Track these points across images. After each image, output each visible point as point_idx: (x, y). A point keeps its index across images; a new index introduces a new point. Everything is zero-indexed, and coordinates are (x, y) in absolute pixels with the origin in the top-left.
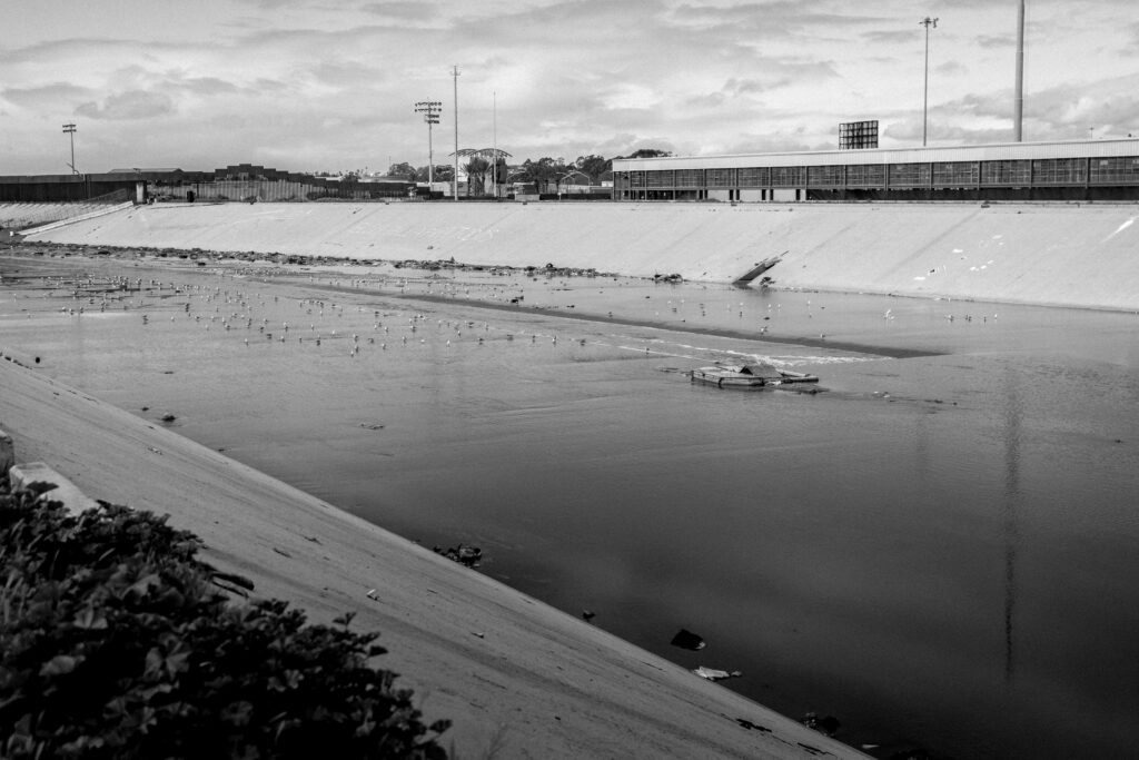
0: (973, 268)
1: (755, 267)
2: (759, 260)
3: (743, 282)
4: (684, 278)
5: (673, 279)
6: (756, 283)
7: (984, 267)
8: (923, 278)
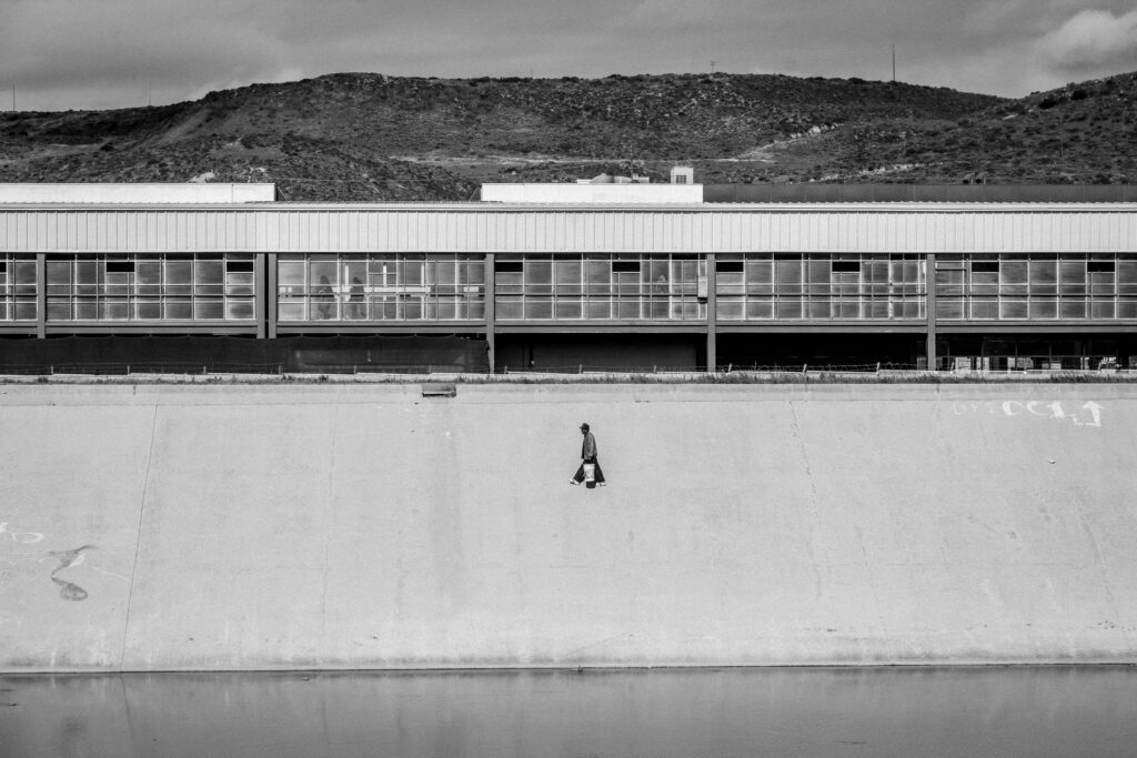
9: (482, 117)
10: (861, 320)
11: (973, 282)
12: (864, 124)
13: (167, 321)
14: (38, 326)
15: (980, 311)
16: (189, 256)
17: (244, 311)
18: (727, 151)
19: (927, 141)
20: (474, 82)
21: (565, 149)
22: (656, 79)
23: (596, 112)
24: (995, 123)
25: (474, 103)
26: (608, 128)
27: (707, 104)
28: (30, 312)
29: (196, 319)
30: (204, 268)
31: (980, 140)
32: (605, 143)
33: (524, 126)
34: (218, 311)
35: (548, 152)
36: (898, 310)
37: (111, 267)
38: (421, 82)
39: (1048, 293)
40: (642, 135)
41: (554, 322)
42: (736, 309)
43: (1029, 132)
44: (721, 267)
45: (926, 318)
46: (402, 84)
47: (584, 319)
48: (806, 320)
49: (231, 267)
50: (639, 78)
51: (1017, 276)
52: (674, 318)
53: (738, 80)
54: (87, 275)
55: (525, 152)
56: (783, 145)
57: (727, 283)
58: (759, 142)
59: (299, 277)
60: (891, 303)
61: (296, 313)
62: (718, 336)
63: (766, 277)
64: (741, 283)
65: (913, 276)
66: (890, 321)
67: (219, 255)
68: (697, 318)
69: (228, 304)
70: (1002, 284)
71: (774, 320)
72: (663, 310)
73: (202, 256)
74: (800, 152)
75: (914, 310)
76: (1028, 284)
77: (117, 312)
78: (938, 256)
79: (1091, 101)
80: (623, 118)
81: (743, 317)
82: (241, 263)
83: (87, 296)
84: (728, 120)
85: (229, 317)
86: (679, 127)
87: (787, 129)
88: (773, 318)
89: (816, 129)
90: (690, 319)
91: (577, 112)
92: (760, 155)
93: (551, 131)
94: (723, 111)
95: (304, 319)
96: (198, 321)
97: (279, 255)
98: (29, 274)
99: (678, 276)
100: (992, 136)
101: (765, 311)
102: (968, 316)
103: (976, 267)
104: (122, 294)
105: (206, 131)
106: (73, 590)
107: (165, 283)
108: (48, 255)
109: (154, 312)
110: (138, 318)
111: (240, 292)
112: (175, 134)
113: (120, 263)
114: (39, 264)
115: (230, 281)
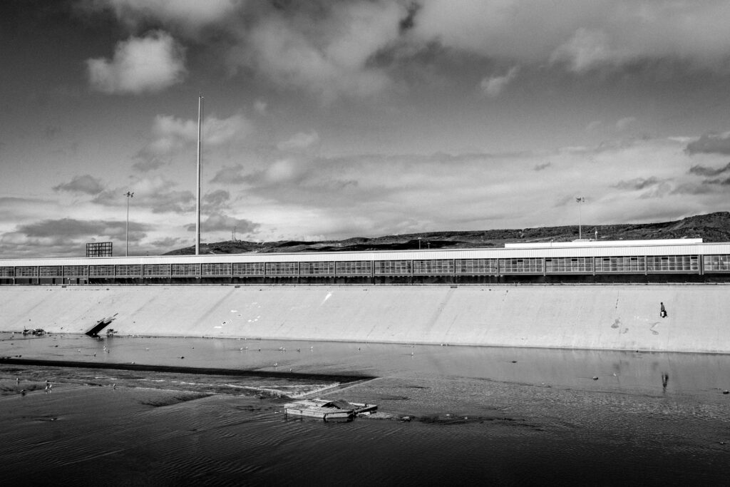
0: (250, 321)
1: (97, 324)
2: (100, 319)
3: (93, 333)
4: (47, 332)
5: (39, 333)
6: (103, 333)
7: (256, 320)
8: (220, 327)
13: (676, 271)
14: (645, 272)
16: (682, 256)
17: (696, 268)
28: (643, 269)
29: (684, 270)
30: (685, 258)
34: (689, 268)
37: (663, 259)
49: (692, 258)
54: (657, 260)
59: (709, 260)
61: (709, 268)
67: (689, 255)
69: (691, 267)
73: (685, 256)
77: (664, 269)
82: (695, 257)
83: (657, 265)
85: (692, 270)
95: (712, 270)
96: (684, 271)
97: (704, 255)
98: (643, 260)
104: (665, 264)
105: (684, 227)
106: (655, 333)
107: (676, 262)
108: (648, 256)
109: (673, 269)
110: (669, 271)
111: (694, 264)
112: (677, 228)
113: (665, 258)
114: (645, 258)
115: (692, 261)
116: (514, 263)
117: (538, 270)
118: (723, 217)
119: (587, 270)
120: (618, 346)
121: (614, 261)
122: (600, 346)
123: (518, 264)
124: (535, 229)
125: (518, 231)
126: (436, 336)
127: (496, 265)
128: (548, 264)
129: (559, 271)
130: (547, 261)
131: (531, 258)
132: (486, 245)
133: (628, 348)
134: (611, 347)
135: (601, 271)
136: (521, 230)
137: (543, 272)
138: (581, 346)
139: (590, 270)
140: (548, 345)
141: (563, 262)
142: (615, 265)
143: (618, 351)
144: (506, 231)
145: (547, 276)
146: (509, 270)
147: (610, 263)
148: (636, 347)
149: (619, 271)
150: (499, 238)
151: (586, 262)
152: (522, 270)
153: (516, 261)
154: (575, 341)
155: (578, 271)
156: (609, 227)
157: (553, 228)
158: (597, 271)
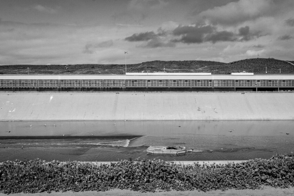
7: (14, 111)
9: (171, 65)
10: (272, 86)
11: (282, 83)
12: (211, 66)
13: (203, 86)
14: (191, 87)
15: (283, 85)
16: (205, 80)
17: (211, 85)
18: (197, 69)
19: (219, 68)
20: (170, 61)
21: (180, 68)
22: (189, 61)
23: (183, 64)
24: (226, 66)
25: (170, 63)
26: (184, 66)
27: (194, 64)
28: (190, 85)
29: (206, 86)
30: (207, 81)
31: (225, 67)
32: (184, 68)
33: (175, 66)
34: (208, 85)
35: (178, 69)
36: (275, 85)
37: (198, 81)
38: (165, 61)
39: (290, 84)
40: (188, 67)
41: (241, 87)
42: (259, 85)
43: (230, 67)
44: (258, 81)
45: (278, 86)
46: (163, 62)
47: (244, 86)
48: (266, 86)
49: (210, 81)
50: (187, 61)
51: (287, 82)
52: (253, 86)
53: (197, 61)
54: (195, 82)
55: (176, 69)
56: (203, 68)
57: (258, 83)
58: (200, 68)
59: (216, 82)
60: (274, 85)
61: (216, 86)
62: (258, 88)
63: (262, 82)
64: (260, 83)
65: (277, 82)
66: (275, 87)
67: (208, 80)
68: (255, 86)
69: (209, 85)
70: (286, 83)
71: (263, 87)
72: (252, 85)
73: (207, 80)
74: (204, 68)
75: (277, 85)
76: (288, 83)
77: (198, 85)
78: (279, 80)
79: (236, 63)
80: (186, 65)
81: (260, 86)
83: (195, 84)
84: (197, 65)
85: (209, 86)
86: (192, 66)
87: (203, 66)
88: (263, 86)
89: (206, 66)
90: (254, 86)
91: (181, 65)
92: (200, 69)
93: (178, 66)
94: (196, 64)
95: (217, 86)
97: (215, 80)
99: (253, 82)
100: (226, 67)
101: (262, 85)
102: (282, 86)
103: (283, 81)
104: (199, 84)
105: (142, 66)
106: (216, 112)
107: (203, 83)
108: (192, 80)
109: (202, 85)
110: (200, 86)
111: (211, 84)
112: (139, 67)
113: (199, 81)
114: (191, 81)
115: (209, 82)
116: (133, 82)
117: (144, 85)
118: (158, 63)
119: (166, 85)
120: (204, 118)
121: (178, 82)
122: (196, 119)
123: (135, 82)
124: (73, 65)
125: (65, 66)
126: (120, 116)
127: (124, 83)
128: (149, 82)
129: (153, 86)
130: (148, 81)
131: (141, 80)
132: (49, 72)
133: (208, 119)
134: (201, 119)
135: (172, 86)
136: (66, 65)
137: (146, 86)
138: (189, 119)
139: (167, 86)
140: (174, 119)
141: (156, 82)
142: (178, 84)
143: (204, 120)
144: (59, 66)
145: (148, 88)
146: (131, 85)
147: (176, 83)
148: (211, 119)
149: (180, 86)
150: (55, 69)
151: (166, 82)
152: (136, 85)
153: (134, 81)
154: (185, 117)
155: (162, 86)
156: (108, 65)
157: (82, 65)
158: (170, 86)
